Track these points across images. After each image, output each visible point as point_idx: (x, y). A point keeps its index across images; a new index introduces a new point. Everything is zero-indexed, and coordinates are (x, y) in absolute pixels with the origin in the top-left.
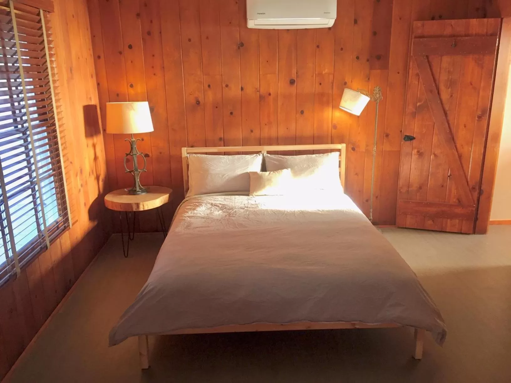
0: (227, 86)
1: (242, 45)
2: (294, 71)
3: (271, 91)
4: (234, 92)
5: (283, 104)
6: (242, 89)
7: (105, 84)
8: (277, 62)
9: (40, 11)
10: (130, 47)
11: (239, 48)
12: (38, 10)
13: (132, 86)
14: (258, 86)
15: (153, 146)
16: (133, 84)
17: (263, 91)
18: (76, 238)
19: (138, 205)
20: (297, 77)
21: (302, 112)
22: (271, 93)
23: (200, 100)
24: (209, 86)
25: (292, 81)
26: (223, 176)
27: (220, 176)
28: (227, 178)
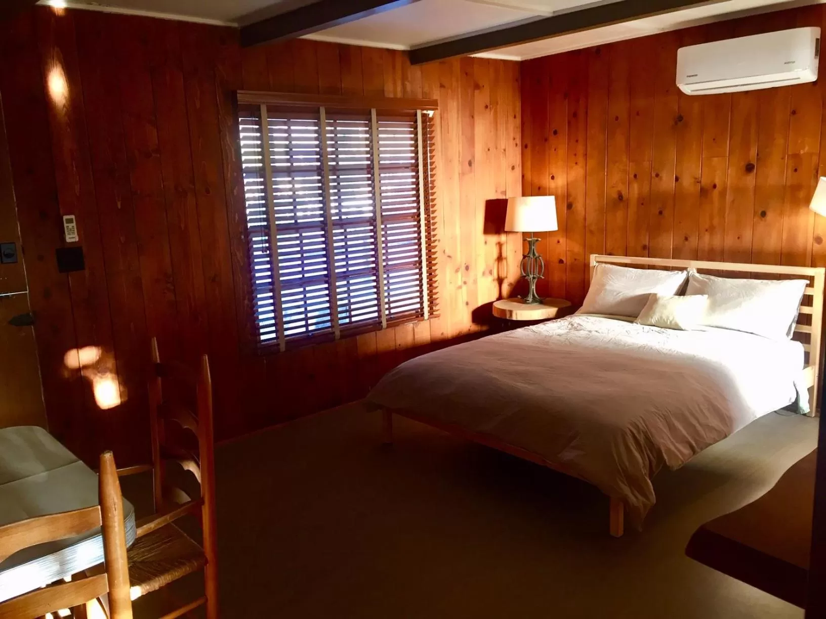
0: (657, 175)
1: (680, 118)
2: (753, 152)
3: (717, 181)
4: (667, 182)
5: (733, 201)
6: (677, 179)
7: (529, 176)
8: (729, 138)
9: (416, 112)
10: (555, 133)
11: (676, 123)
12: (415, 111)
13: (553, 178)
14: (698, 175)
15: (568, 251)
16: (554, 175)
17: (705, 181)
18: (442, 334)
19: (511, 312)
20: (758, 160)
21: (764, 214)
22: (717, 186)
23: (623, 193)
24: (635, 176)
25: (749, 167)
26: (618, 294)
27: (615, 294)
28: (621, 297)
